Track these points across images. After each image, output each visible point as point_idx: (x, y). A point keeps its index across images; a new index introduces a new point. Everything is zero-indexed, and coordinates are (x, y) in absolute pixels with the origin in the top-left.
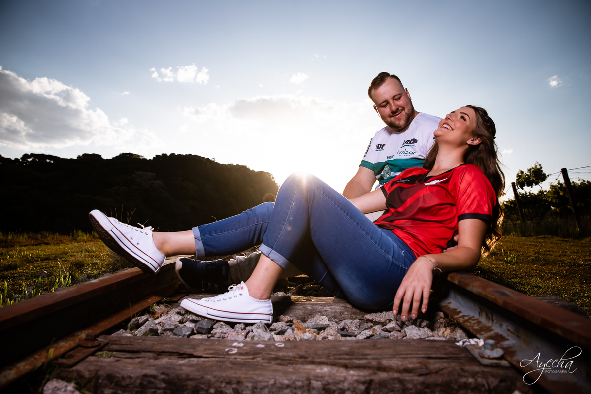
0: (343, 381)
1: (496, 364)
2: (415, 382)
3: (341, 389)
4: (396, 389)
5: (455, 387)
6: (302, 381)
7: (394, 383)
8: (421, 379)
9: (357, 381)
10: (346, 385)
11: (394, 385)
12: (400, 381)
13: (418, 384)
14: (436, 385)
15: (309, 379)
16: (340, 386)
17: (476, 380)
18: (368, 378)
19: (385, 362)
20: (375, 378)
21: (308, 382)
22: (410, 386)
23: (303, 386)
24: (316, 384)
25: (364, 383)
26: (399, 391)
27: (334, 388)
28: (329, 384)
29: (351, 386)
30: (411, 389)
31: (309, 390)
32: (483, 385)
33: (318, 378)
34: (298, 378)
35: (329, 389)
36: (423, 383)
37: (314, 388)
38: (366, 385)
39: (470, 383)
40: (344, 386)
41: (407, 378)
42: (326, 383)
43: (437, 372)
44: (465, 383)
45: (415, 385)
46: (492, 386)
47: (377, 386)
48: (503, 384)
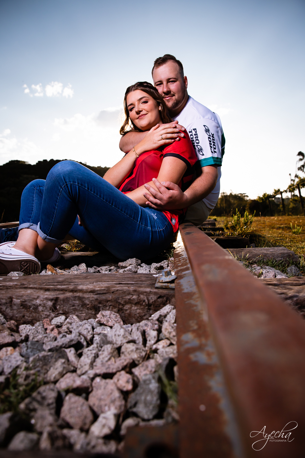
0: (36, 299)
1: (165, 286)
2: (91, 299)
3: (34, 305)
4: (76, 305)
5: (122, 302)
6: (6, 299)
7: (74, 300)
8: (96, 297)
9: (47, 299)
10: (38, 302)
11: (75, 302)
12: (80, 298)
13: (92, 300)
14: (107, 301)
15: (11, 298)
16: (34, 302)
17: (139, 296)
18: (55, 296)
19: (80, 287)
20: (61, 296)
21: (10, 300)
22: (87, 302)
23: (7, 303)
24: (17, 301)
25: (51, 300)
26: (78, 306)
27: (29, 304)
28: (25, 301)
29: (42, 302)
30: (88, 305)
31: (11, 306)
32: (144, 301)
33: (18, 297)
34: (3, 297)
35: (26, 304)
36: (97, 299)
37: (15, 305)
38: (53, 301)
39: (134, 299)
40: (37, 303)
41: (85, 296)
42: (24, 301)
43: (113, 292)
44: (129, 299)
45: (91, 302)
46: (151, 301)
47: (62, 302)
48: (159, 300)
